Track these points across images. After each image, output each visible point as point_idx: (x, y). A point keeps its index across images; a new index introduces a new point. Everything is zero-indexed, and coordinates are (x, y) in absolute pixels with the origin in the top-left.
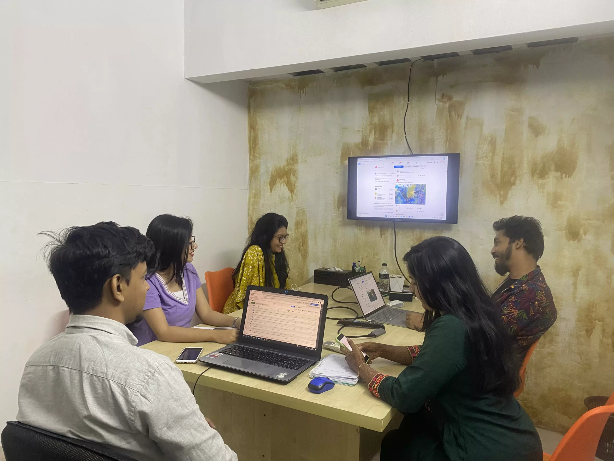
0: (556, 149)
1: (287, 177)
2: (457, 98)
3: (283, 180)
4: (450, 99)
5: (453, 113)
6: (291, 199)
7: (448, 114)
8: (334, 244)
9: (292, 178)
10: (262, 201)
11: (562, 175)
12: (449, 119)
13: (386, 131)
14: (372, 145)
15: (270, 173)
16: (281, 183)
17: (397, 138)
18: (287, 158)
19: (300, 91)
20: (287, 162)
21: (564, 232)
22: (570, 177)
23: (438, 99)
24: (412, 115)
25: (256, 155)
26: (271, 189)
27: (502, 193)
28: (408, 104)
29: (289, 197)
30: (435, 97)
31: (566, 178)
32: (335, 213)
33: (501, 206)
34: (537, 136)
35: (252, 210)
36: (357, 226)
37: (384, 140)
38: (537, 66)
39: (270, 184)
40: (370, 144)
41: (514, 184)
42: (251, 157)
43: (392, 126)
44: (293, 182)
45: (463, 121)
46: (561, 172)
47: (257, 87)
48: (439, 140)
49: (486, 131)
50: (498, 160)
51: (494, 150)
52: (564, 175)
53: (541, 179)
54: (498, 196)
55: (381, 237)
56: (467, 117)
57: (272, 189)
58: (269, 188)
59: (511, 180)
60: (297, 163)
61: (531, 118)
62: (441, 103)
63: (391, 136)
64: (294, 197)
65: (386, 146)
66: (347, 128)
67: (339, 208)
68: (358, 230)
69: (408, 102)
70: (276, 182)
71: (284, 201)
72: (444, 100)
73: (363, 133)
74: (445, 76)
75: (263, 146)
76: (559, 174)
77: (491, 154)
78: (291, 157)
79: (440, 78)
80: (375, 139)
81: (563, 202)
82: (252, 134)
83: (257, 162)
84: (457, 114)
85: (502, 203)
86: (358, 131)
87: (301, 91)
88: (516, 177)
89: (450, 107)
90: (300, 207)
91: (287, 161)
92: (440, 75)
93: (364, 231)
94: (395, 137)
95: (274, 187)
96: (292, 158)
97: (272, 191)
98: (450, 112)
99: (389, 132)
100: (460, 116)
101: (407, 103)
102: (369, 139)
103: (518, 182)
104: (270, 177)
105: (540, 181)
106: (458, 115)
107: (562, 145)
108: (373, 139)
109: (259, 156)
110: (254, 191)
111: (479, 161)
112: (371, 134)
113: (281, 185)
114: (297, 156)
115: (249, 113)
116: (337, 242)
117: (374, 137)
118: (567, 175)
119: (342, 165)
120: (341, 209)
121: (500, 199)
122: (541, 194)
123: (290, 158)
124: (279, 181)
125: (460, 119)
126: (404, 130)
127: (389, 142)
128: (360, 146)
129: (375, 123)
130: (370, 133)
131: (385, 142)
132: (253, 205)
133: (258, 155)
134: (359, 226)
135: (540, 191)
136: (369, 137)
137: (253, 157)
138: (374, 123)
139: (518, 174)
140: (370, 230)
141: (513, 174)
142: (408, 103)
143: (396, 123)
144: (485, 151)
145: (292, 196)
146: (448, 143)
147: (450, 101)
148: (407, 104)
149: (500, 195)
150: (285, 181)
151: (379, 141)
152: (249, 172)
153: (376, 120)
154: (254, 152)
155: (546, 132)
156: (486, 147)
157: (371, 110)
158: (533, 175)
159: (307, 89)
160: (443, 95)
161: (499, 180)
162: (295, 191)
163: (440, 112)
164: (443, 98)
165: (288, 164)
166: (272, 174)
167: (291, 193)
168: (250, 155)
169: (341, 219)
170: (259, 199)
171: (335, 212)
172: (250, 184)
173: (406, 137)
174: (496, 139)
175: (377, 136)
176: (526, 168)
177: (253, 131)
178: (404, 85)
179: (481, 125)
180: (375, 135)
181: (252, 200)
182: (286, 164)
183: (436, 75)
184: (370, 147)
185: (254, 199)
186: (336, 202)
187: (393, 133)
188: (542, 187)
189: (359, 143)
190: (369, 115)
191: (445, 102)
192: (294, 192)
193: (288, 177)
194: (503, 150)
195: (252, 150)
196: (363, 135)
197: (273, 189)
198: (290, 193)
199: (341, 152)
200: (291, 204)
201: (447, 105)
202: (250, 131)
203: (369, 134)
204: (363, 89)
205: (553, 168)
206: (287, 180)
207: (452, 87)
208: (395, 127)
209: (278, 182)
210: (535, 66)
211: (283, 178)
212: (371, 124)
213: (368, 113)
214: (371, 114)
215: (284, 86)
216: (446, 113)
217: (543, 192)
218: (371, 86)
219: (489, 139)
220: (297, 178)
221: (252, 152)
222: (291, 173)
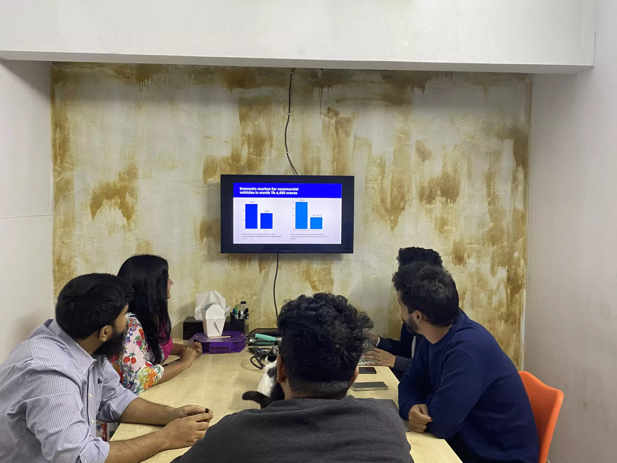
0: (441, 174)
1: (120, 198)
2: (344, 114)
3: (113, 202)
4: (337, 114)
5: (340, 131)
6: (127, 228)
7: (335, 132)
8: (196, 286)
9: (129, 199)
10: (77, 232)
11: (447, 201)
12: (335, 136)
13: (263, 145)
14: (246, 161)
15: (91, 192)
16: (110, 206)
17: (277, 155)
18: (120, 171)
19: (140, 83)
20: (120, 176)
21: (451, 256)
22: (455, 202)
23: (324, 114)
24: (294, 128)
25: (65, 164)
26: (94, 214)
27: (392, 218)
28: (289, 115)
29: (124, 226)
30: (320, 111)
31: (451, 203)
32: (196, 246)
33: (392, 232)
34: (423, 161)
35: (60, 245)
36: (229, 260)
37: (260, 156)
38: (422, 89)
39: (92, 207)
40: (243, 159)
41: (403, 209)
42: (57, 167)
43: (271, 139)
44: (131, 204)
45: (351, 140)
46: (446, 198)
47: (66, 70)
48: (326, 159)
49: (376, 153)
50: (387, 183)
51: (383, 173)
52: (449, 200)
53: (428, 204)
54: (389, 222)
55: (261, 272)
56: (355, 136)
57: (95, 214)
58: (90, 212)
59: (401, 205)
60: (137, 178)
61: (418, 142)
62: (327, 119)
63: (270, 152)
64: (132, 225)
65: (264, 163)
66: (210, 137)
67: (202, 239)
68: (230, 266)
69: (289, 113)
70: (101, 205)
71: (116, 231)
72: (330, 115)
73: (233, 146)
74: (330, 88)
75: (78, 153)
76: (444, 199)
77: (380, 177)
78: (126, 170)
79: (325, 90)
80: (249, 153)
81: (448, 227)
82: (58, 135)
83: (67, 175)
84: (344, 132)
85: (392, 229)
86: (226, 142)
87: (141, 83)
88: (405, 202)
89: (337, 122)
90: (142, 239)
91: (120, 175)
92: (325, 87)
93: (238, 266)
94: (274, 153)
95: (98, 211)
96: (128, 171)
97: (96, 217)
98: (337, 129)
99: (267, 146)
100: (348, 134)
101: (288, 114)
102: (241, 153)
103: (407, 207)
104: (90, 197)
105: (428, 206)
106: (346, 132)
107: (446, 171)
108: (247, 153)
109: (71, 166)
110: (62, 217)
111: (368, 184)
112: (243, 147)
113: (110, 209)
114: (135, 168)
116: (201, 282)
117: (247, 151)
118: (452, 201)
119: (205, 184)
120: (205, 239)
121: (391, 225)
122: (429, 219)
123: (125, 171)
124: (107, 203)
125: (348, 138)
126: (285, 146)
127: (267, 159)
128: (230, 161)
129: (249, 135)
130: (242, 146)
131: (262, 158)
132: (61, 237)
133: (70, 165)
134: (231, 260)
135: (428, 216)
136: (241, 151)
137: (60, 167)
138: (247, 134)
139: (407, 199)
140: (246, 264)
141: (403, 198)
142: (289, 114)
143: (275, 136)
144: (375, 174)
145: (128, 223)
146: (335, 164)
147: (337, 116)
148: (288, 116)
149: (391, 221)
150: (116, 203)
151: (254, 156)
152: (53, 190)
153: (250, 131)
154: (62, 161)
155: (432, 157)
156: (375, 170)
157: (243, 118)
158: (421, 200)
159: (150, 82)
160: (329, 109)
161: (389, 205)
162: (134, 217)
163: (326, 128)
164: (329, 113)
165: (122, 179)
166: (94, 193)
167: (128, 220)
168: (55, 164)
169: (205, 252)
170: (72, 229)
171: (197, 243)
172: (55, 207)
173: (287, 154)
174: (385, 162)
175: (251, 150)
176: (414, 192)
177: (60, 130)
178: (283, 92)
179: (370, 146)
180: (249, 148)
181: (60, 230)
182: (117, 179)
183: (322, 86)
184: (242, 163)
185: (62, 229)
186: (198, 231)
187: (271, 147)
188: (430, 212)
189: (228, 157)
190: (241, 123)
191: (331, 118)
192: (132, 219)
193: (122, 197)
194: (392, 174)
195: (59, 158)
196: (233, 148)
197: (97, 214)
198: (125, 219)
199: (203, 167)
200: (128, 235)
201: (334, 121)
202: (55, 131)
203: (240, 147)
204: (231, 90)
205: (439, 193)
206: (121, 202)
207: (338, 101)
208: (274, 142)
209: (104, 204)
210: (420, 89)
211: (114, 200)
212: (243, 135)
213: (239, 121)
214: (242, 123)
215: (112, 72)
216: (332, 128)
217: (431, 217)
218: (242, 89)
219: (378, 161)
220: (136, 199)
221: (59, 161)
222: (126, 192)
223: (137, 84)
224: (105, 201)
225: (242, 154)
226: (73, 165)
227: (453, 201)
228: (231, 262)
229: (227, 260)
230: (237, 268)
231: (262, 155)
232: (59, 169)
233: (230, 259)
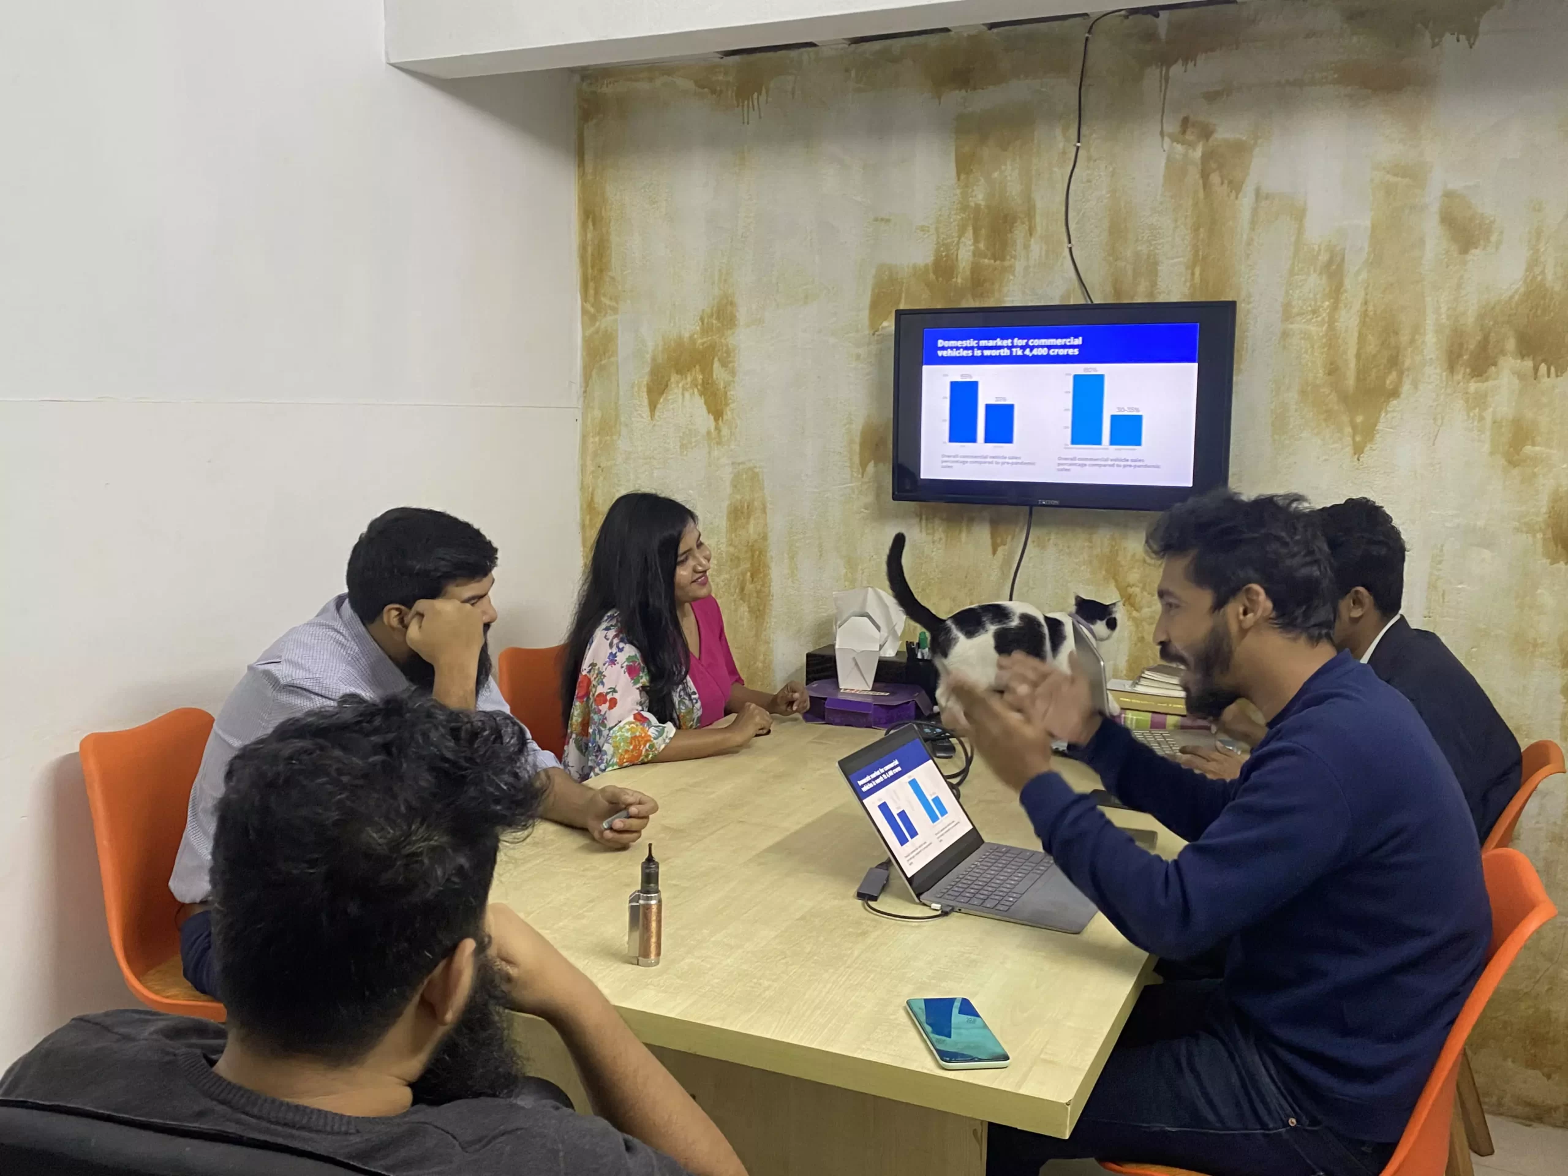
0: (1522, 290)
1: (702, 371)
2: (1226, 132)
3: (689, 379)
4: (1206, 133)
5: (1215, 178)
6: (716, 438)
7: (1201, 182)
8: (849, 575)
9: (719, 372)
10: (622, 444)
11: (1536, 369)
12: (1201, 195)
13: (1011, 232)
14: (968, 273)
15: (648, 357)
16: (684, 389)
17: (1043, 253)
18: (703, 310)
19: (743, 102)
20: (703, 324)
21: (1539, 536)
22: (1562, 373)
23: (1170, 136)
24: (1089, 181)
25: (603, 299)
26: (653, 406)
27: (1359, 419)
28: (1078, 148)
29: (709, 433)
30: (1160, 129)
31: (1549, 376)
32: (851, 483)
33: (1356, 459)
34: (1465, 250)
35: (593, 472)
36: (921, 519)
37: (1003, 259)
38: (1468, 40)
39: (650, 391)
40: (961, 270)
41: (1395, 393)
42: (588, 306)
43: (1030, 213)
44: (722, 386)
45: (1246, 202)
46: (1533, 359)
47: (605, 90)
48: (1172, 259)
49: (1317, 232)
50: (1349, 321)
51: (1336, 292)
52: (1543, 368)
53: (1475, 379)
54: (1348, 430)
55: (994, 552)
56: (1258, 191)
57: (655, 407)
58: (646, 402)
59: (1388, 382)
60: (735, 325)
61: (1449, 195)
62: (1179, 148)
63: (1026, 247)
64: (725, 431)
65: (1011, 277)
66: (888, 221)
67: (863, 465)
68: (924, 534)
69: (1079, 142)
70: (667, 386)
71: (693, 444)
72: (1190, 136)
73: (938, 237)
74: (1190, 65)
75: (625, 273)
76: (1529, 364)
77: (1327, 303)
78: (715, 309)
79: (1176, 69)
80: (977, 253)
81: (1537, 448)
82: (589, 236)
83: (605, 322)
84: (1226, 182)
85: (1358, 450)
86: (923, 229)
87: (746, 102)
88: (1401, 374)
89: (1206, 157)
90: (743, 463)
91: (702, 320)
92: (1176, 61)
93: (943, 536)
94: (1037, 248)
95: (661, 400)
96: (718, 312)
97: (657, 413)
98: (1205, 175)
99: (1019, 233)
100: (1236, 187)
101: (1075, 145)
102: (957, 255)
103: (1406, 388)
104: (647, 369)
105: (1473, 386)
106: (1230, 182)
107: (1539, 278)
108: (970, 254)
109: (613, 304)
110: (597, 413)
111: (1292, 323)
112: (963, 239)
113: (683, 395)
114: (732, 303)
115: (579, 166)
116: (860, 567)
117: (972, 247)
118: (1553, 369)
119: (874, 334)
120: (871, 468)
121: (1354, 440)
122: (1476, 423)
123: (712, 309)
124: (678, 383)
125: (1237, 198)
126: (1064, 229)
127: (1019, 266)
128: (932, 276)
129: (978, 206)
130: (960, 237)
131: (1007, 263)
132: (595, 455)
133: (611, 299)
134: (927, 519)
135: (1472, 414)
136: (957, 250)
137: (593, 306)
138: (972, 204)
139: (1407, 363)
140: (960, 531)
141: (1394, 362)
142: (1079, 144)
143: (1039, 205)
144: (1311, 296)
145: (717, 428)
146: (1197, 271)
147: (1207, 140)
148: (1075, 149)
149: (1354, 427)
150: (695, 384)
151: (986, 261)
152: (582, 355)
153: (979, 196)
154: (596, 293)
155: (1494, 238)
156: (1314, 283)
157: (964, 166)
158: (1451, 369)
159: (763, 98)
160: (1185, 123)
161: (1351, 381)
162: (728, 415)
163: (1175, 172)
164: (1184, 132)
165: (706, 330)
166: (654, 359)
167: (716, 420)
168: (585, 299)
169: (870, 498)
170: (615, 437)
171: (852, 476)
172: (585, 392)
173: (1070, 249)
174: (1343, 260)
175: (982, 246)
176: (1431, 344)
177: (594, 224)
178: (1065, 90)
179: (1299, 215)
180: (976, 241)
181: (593, 440)
182: (698, 328)
183: (1166, 61)
184: (959, 281)
185: (597, 439)
186: (857, 448)
187: (1031, 235)
188: (1479, 401)
189: (926, 266)
190: (959, 180)
191: (1191, 145)
192: (725, 417)
193: (707, 370)
194: (1362, 294)
195: (591, 285)
196: (938, 243)
197: (659, 406)
198: (712, 417)
199: (870, 293)
200: (716, 453)
201: (1197, 153)
202: (584, 226)
203: (956, 240)
204: (939, 98)
205: (1511, 344)
206: (703, 380)
207: (1212, 97)
208: (1038, 219)
209: (673, 386)
210: (1462, 37)
211: (691, 375)
212: (964, 208)
213: (954, 173)
214: (963, 177)
215: (690, 85)
216: (1194, 175)
217: (1481, 419)
218: (963, 92)
219: (1324, 257)
220: (733, 373)
221: (591, 292)
222: (713, 359)
223: (738, 106)
224: (674, 378)
225: (960, 257)
226: (616, 299)
227: (1556, 371)
228: (927, 525)
229: (918, 520)
230: (941, 539)
231: (1008, 257)
232: (592, 310)
233: (924, 517)
